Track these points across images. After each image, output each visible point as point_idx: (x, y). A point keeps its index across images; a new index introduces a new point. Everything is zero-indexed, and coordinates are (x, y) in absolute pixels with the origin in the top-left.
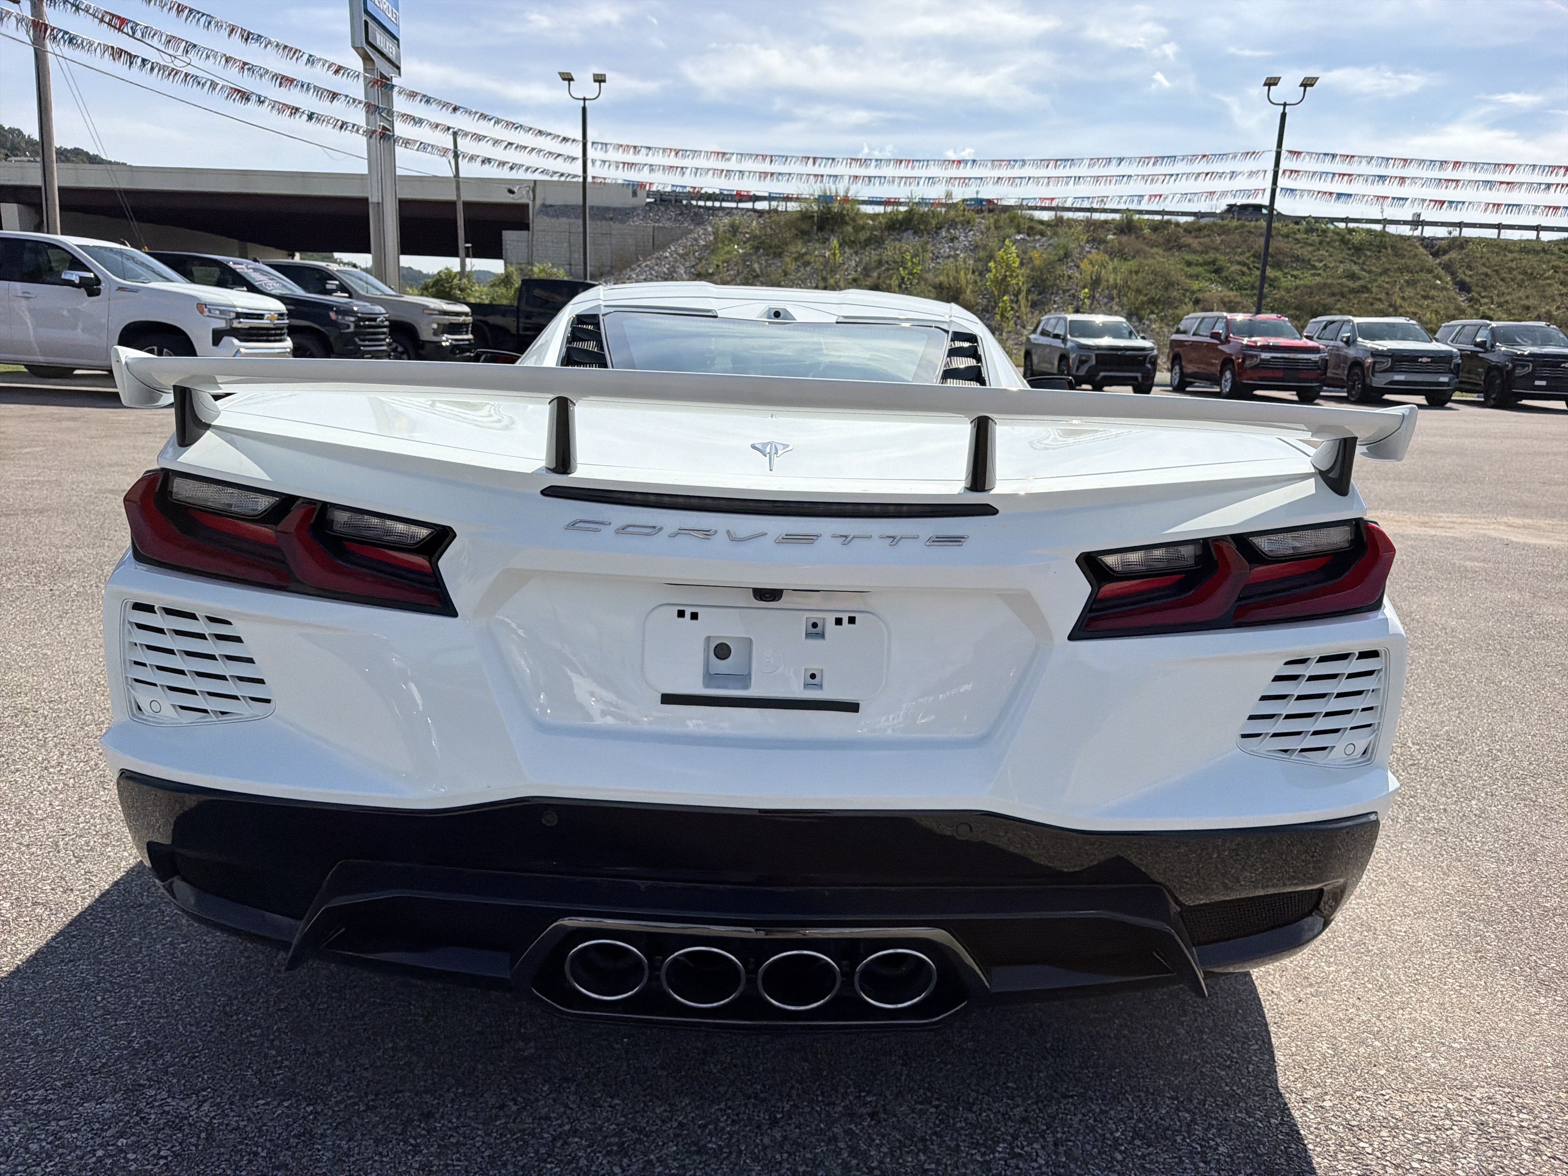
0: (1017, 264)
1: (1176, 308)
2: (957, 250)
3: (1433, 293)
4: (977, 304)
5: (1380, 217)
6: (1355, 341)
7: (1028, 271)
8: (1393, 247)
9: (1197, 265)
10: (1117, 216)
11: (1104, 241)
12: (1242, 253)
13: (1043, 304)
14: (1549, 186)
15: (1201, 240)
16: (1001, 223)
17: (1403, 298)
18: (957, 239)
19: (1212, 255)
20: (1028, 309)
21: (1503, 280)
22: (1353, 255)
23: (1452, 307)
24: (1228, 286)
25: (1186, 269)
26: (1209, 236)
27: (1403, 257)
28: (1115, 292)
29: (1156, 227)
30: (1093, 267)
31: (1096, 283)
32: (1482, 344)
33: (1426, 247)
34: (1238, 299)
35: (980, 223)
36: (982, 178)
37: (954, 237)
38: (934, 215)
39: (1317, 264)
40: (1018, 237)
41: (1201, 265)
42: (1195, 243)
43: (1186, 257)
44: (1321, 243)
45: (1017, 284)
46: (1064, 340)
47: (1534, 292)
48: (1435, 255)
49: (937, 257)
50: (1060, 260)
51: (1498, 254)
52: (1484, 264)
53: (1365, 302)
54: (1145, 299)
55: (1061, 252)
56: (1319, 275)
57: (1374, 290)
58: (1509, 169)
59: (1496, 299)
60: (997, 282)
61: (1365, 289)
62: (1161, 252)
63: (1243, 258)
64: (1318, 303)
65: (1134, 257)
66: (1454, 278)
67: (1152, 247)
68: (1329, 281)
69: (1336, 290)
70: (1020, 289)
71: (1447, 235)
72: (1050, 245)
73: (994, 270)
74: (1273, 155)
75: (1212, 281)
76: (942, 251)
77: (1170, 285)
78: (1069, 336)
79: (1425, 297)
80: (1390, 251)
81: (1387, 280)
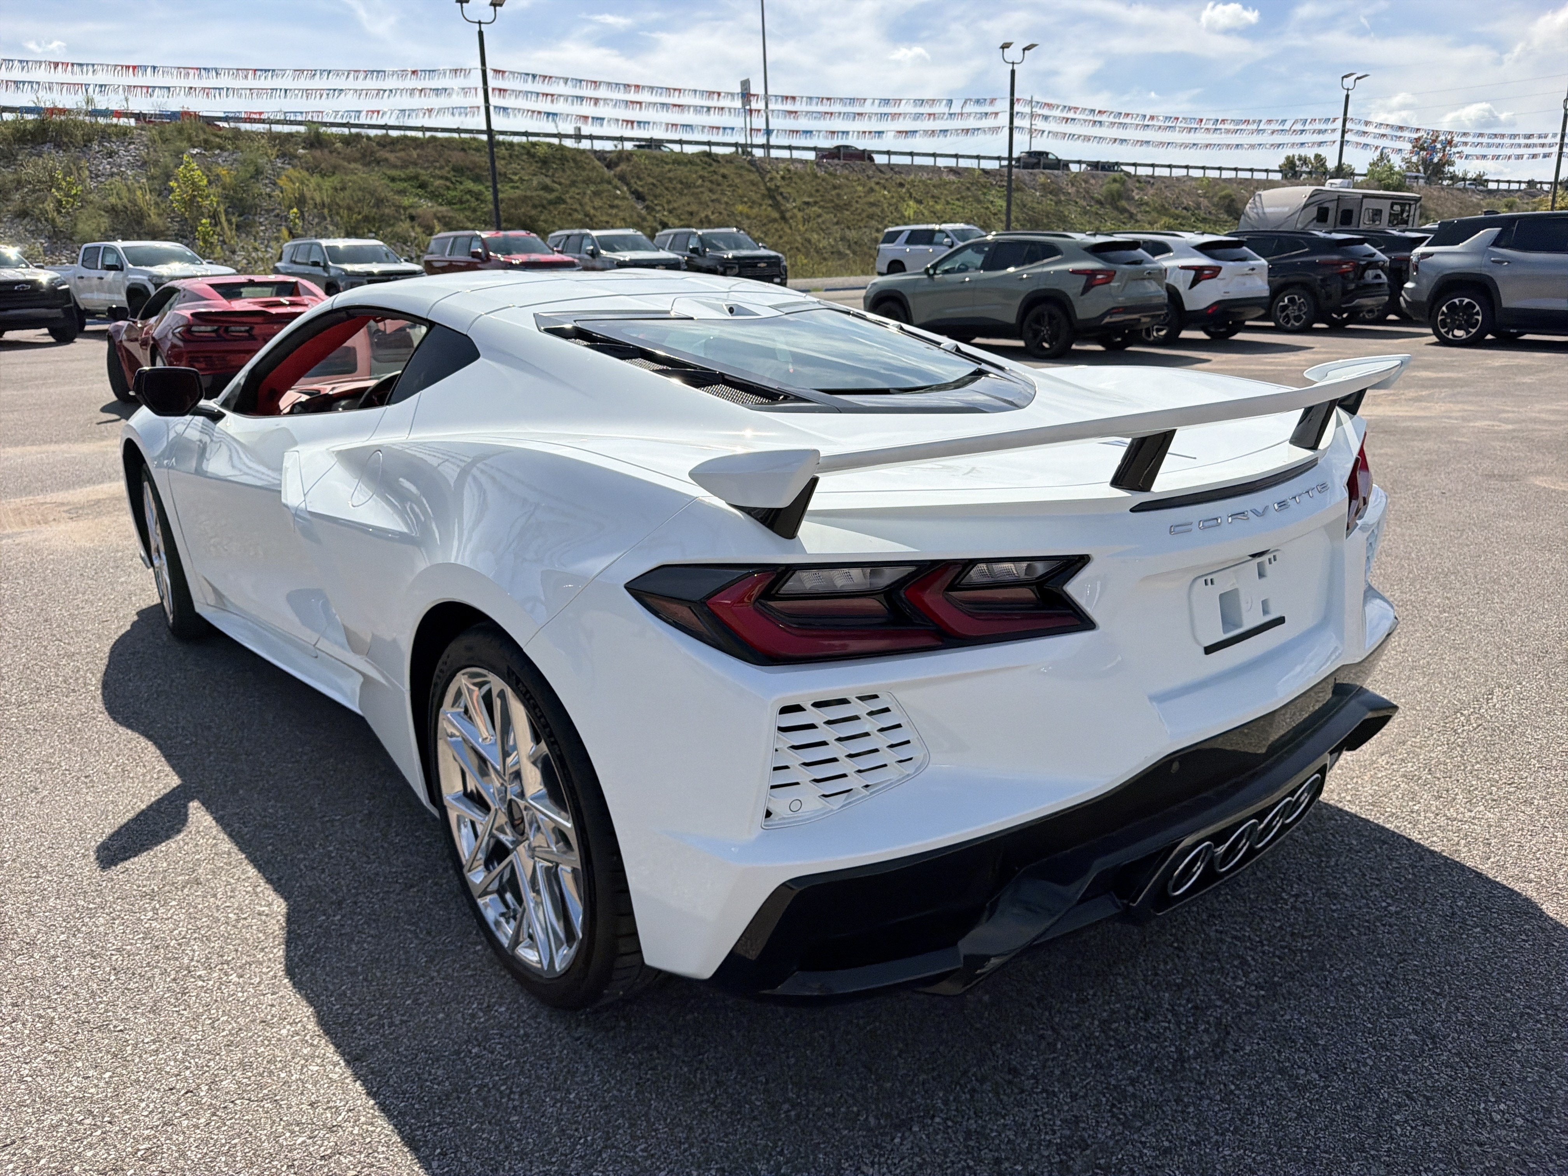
0: (205, 182)
1: (393, 225)
2: (120, 166)
3: (616, 202)
4: (168, 228)
5: (555, 132)
6: (598, 253)
7: (220, 190)
8: (574, 160)
9: (401, 180)
10: (302, 129)
11: (294, 156)
12: (441, 168)
13: (247, 225)
14: (709, 109)
15: (398, 155)
16: (167, 135)
17: (594, 208)
18: (117, 153)
19: (411, 171)
20: (234, 233)
21: (667, 189)
22: (541, 168)
23: (635, 215)
24: (437, 201)
25: (391, 185)
26: (403, 150)
27: (584, 169)
28: (326, 211)
29: (348, 141)
30: (294, 183)
31: (301, 201)
32: (694, 251)
33: (599, 159)
34: (451, 214)
35: (141, 135)
36: (169, 88)
37: (112, 152)
38: (77, 125)
39: (513, 177)
40: (195, 151)
41: (405, 180)
42: (391, 157)
43: (388, 172)
44: (511, 156)
45: (211, 204)
46: (326, 268)
47: (692, 199)
48: (609, 166)
49: (97, 176)
50: (251, 177)
51: (657, 165)
52: (649, 175)
53: (564, 213)
54: (360, 217)
55: (251, 169)
56: (517, 188)
57: (569, 201)
58: (677, 93)
59: (666, 206)
60: (185, 202)
61: (560, 200)
62: (360, 167)
63: (444, 172)
64: (524, 214)
65: (334, 173)
66: (629, 189)
67: (349, 163)
68: (529, 193)
69: (537, 202)
70: (215, 210)
71: (613, 148)
72: (235, 160)
73: (178, 191)
74: (479, 73)
75: (420, 198)
76: (101, 168)
77: (380, 202)
78: (330, 263)
79: (612, 207)
80: (572, 164)
81: (577, 191)
